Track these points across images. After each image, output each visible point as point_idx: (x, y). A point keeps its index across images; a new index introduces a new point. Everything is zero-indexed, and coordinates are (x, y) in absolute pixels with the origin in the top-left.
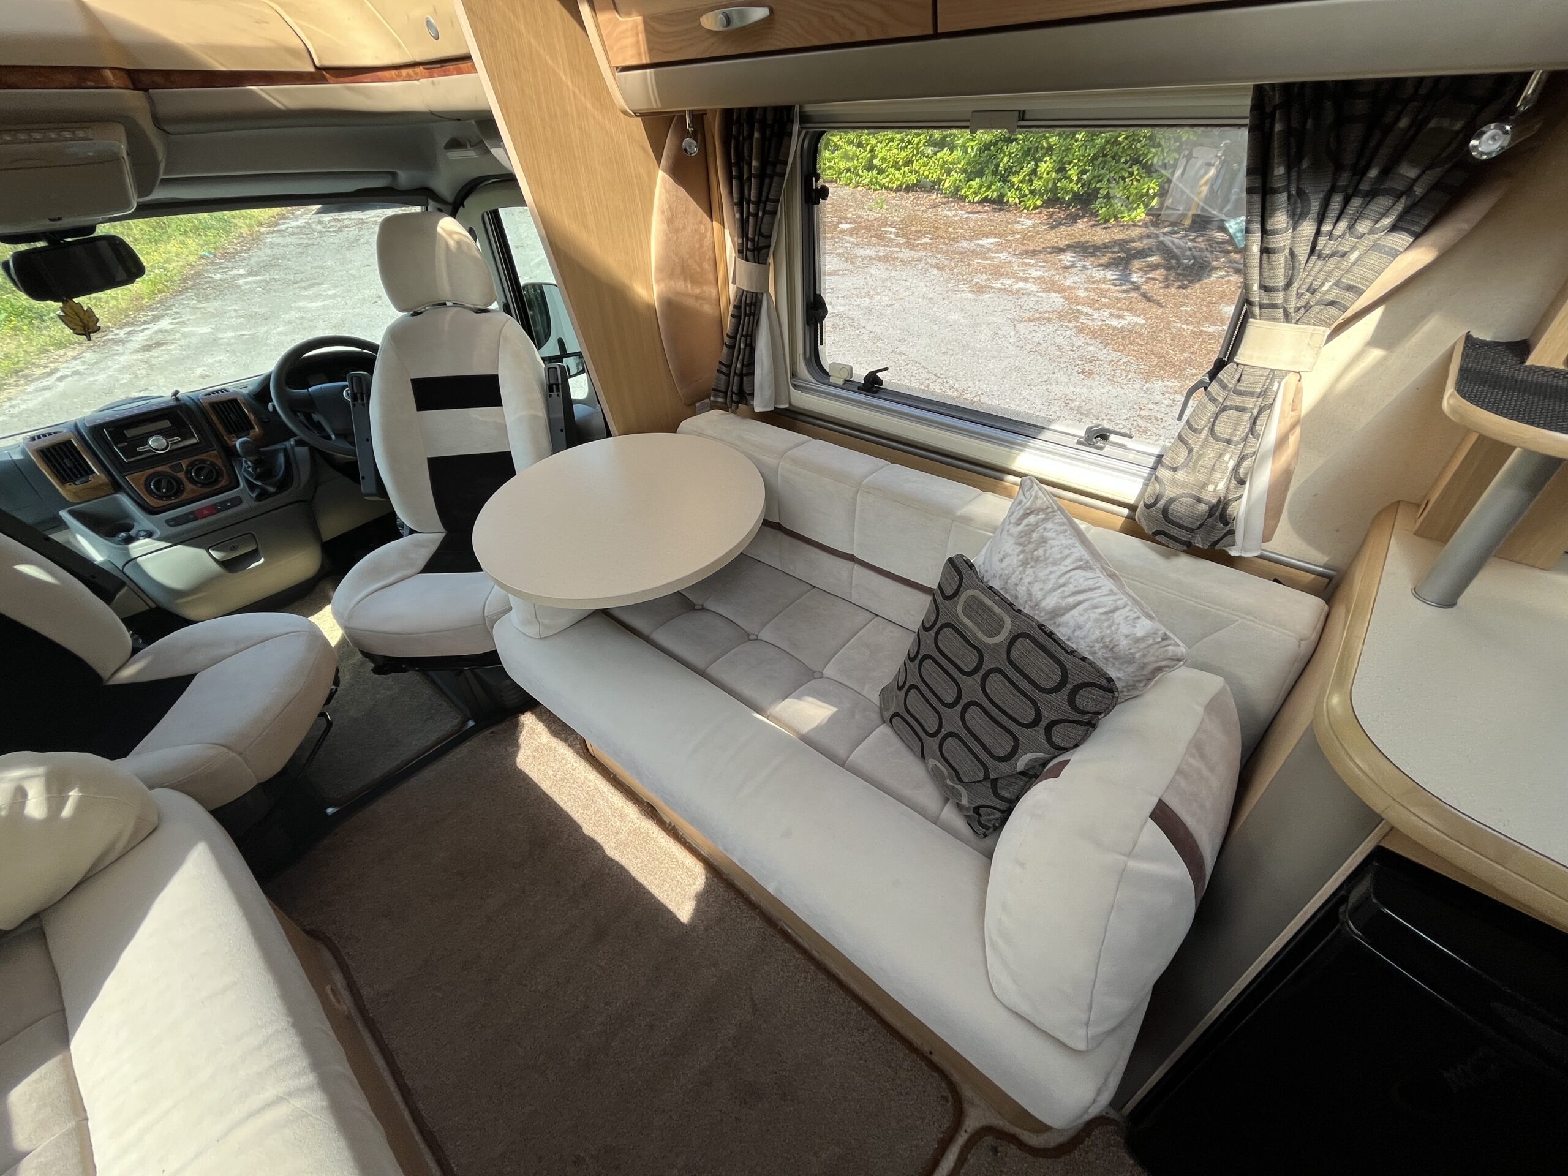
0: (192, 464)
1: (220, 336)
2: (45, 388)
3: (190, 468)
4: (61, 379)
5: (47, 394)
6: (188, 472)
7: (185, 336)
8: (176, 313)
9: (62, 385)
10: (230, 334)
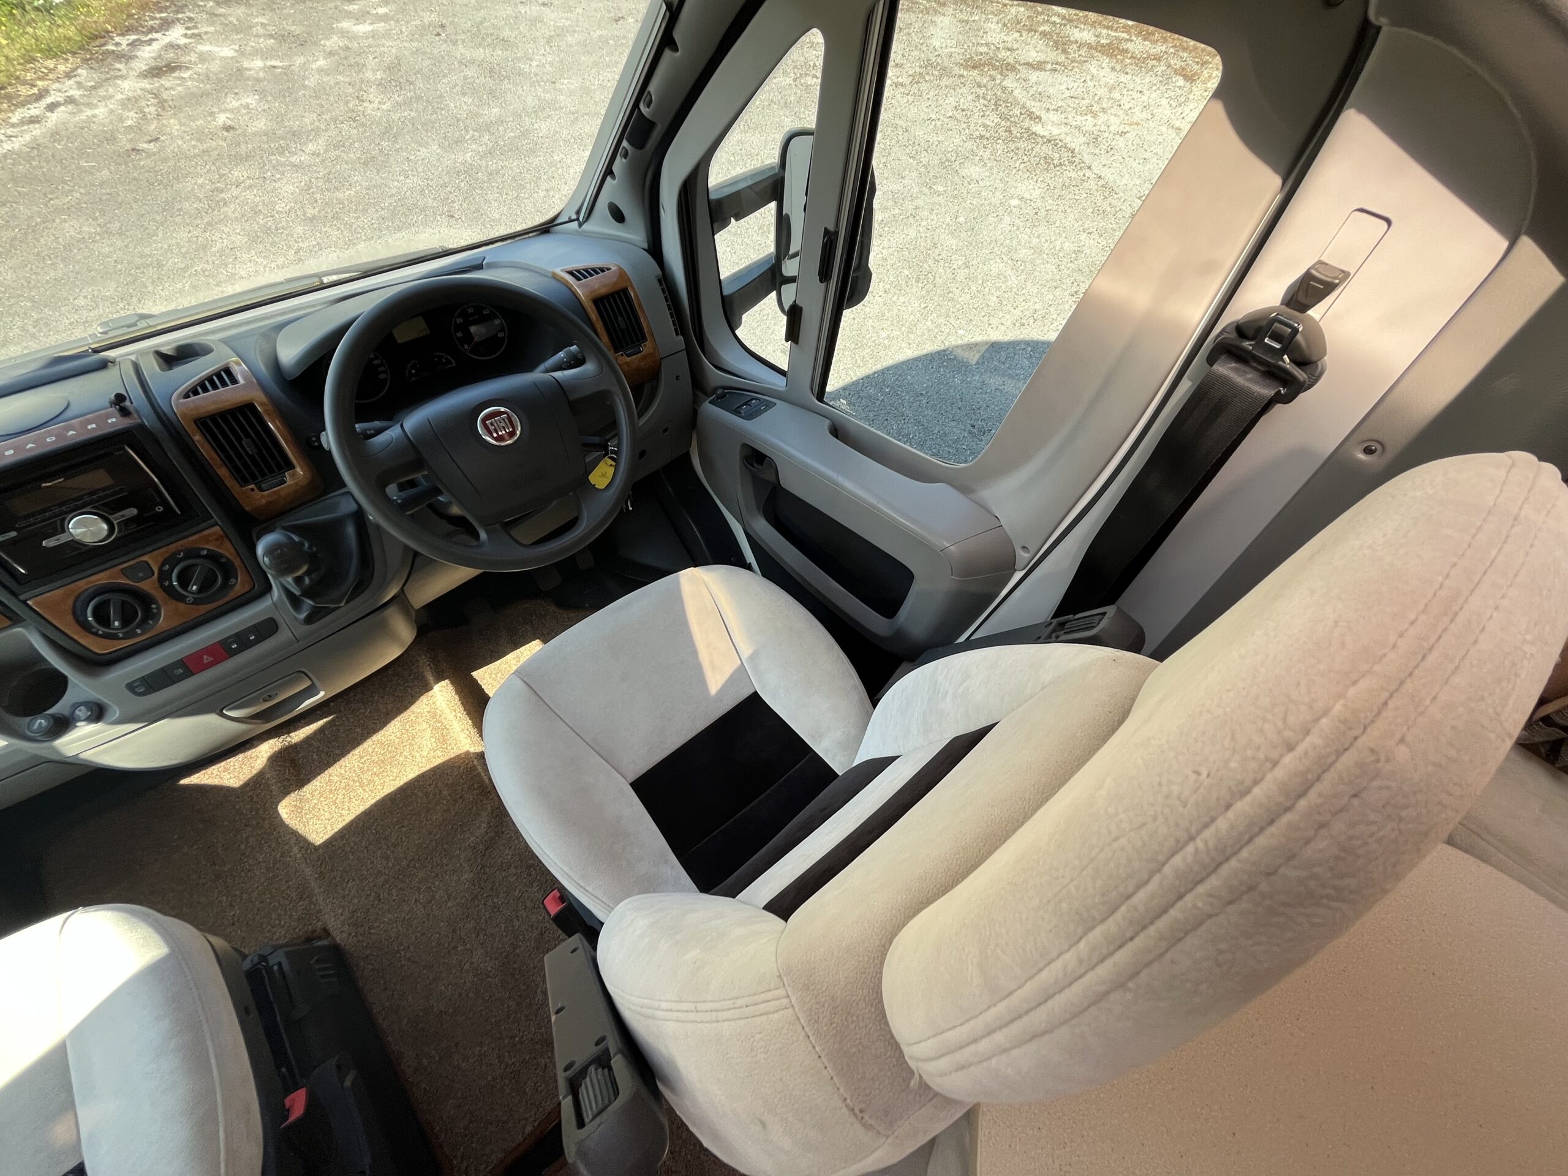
0: (172, 560)
1: (246, 64)
2: (34, 120)
3: (167, 567)
4: (52, 107)
5: (36, 130)
6: (164, 576)
7: (203, 58)
8: (191, 19)
9: (53, 118)
10: (258, 63)
